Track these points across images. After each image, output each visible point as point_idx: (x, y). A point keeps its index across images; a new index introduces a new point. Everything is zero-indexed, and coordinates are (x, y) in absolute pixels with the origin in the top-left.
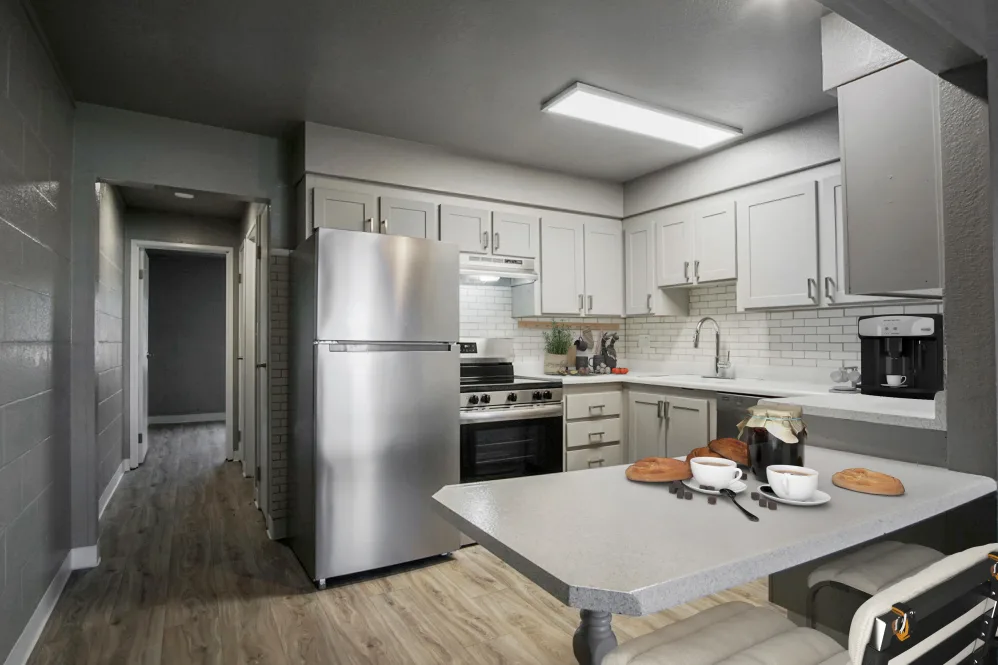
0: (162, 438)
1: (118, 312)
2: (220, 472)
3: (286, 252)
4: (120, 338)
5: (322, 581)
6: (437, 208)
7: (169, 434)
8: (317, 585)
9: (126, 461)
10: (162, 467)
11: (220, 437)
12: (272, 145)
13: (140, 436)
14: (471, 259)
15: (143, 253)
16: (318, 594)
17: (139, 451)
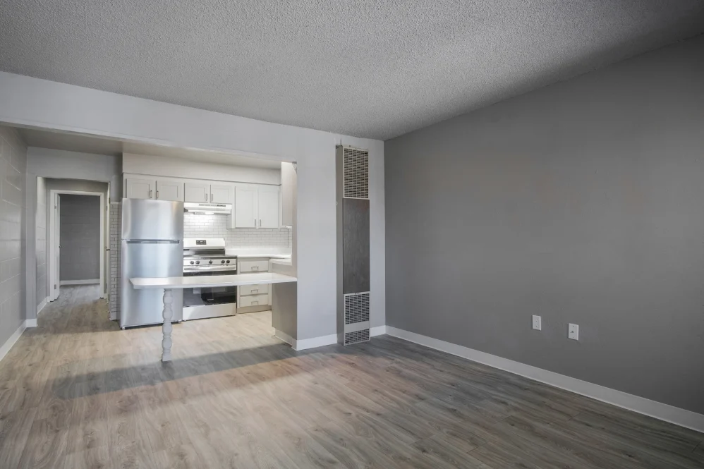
0: (67, 291)
1: (44, 226)
2: (95, 302)
3: (117, 203)
4: (45, 238)
5: (123, 327)
6: (183, 185)
7: (72, 289)
8: (121, 329)
9: (48, 298)
10: (67, 301)
11: (99, 291)
12: (112, 159)
13: (55, 286)
14: (200, 205)
15: (56, 196)
16: (121, 331)
17: (54, 294)
